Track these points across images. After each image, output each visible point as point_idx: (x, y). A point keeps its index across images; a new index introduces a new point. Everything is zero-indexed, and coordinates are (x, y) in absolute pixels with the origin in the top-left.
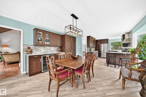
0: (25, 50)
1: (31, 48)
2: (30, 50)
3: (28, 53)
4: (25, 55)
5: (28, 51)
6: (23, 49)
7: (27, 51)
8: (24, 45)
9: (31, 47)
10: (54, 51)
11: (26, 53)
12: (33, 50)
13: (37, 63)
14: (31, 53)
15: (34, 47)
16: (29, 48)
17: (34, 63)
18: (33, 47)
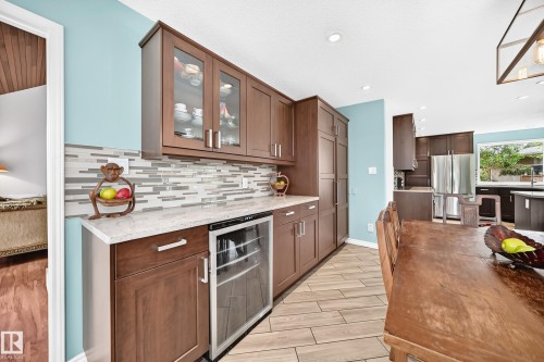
0: (78, 186)
1: (126, 174)
2: (117, 186)
3: (103, 209)
4: (76, 224)
5: (107, 194)
6: (67, 180)
7: (96, 198)
8: (72, 151)
9: (122, 162)
10: (253, 191)
11: (89, 209)
12: (138, 190)
13: (176, 299)
14: (124, 208)
15: (148, 164)
16: (112, 172)
17: (158, 300)
18: (140, 162)
